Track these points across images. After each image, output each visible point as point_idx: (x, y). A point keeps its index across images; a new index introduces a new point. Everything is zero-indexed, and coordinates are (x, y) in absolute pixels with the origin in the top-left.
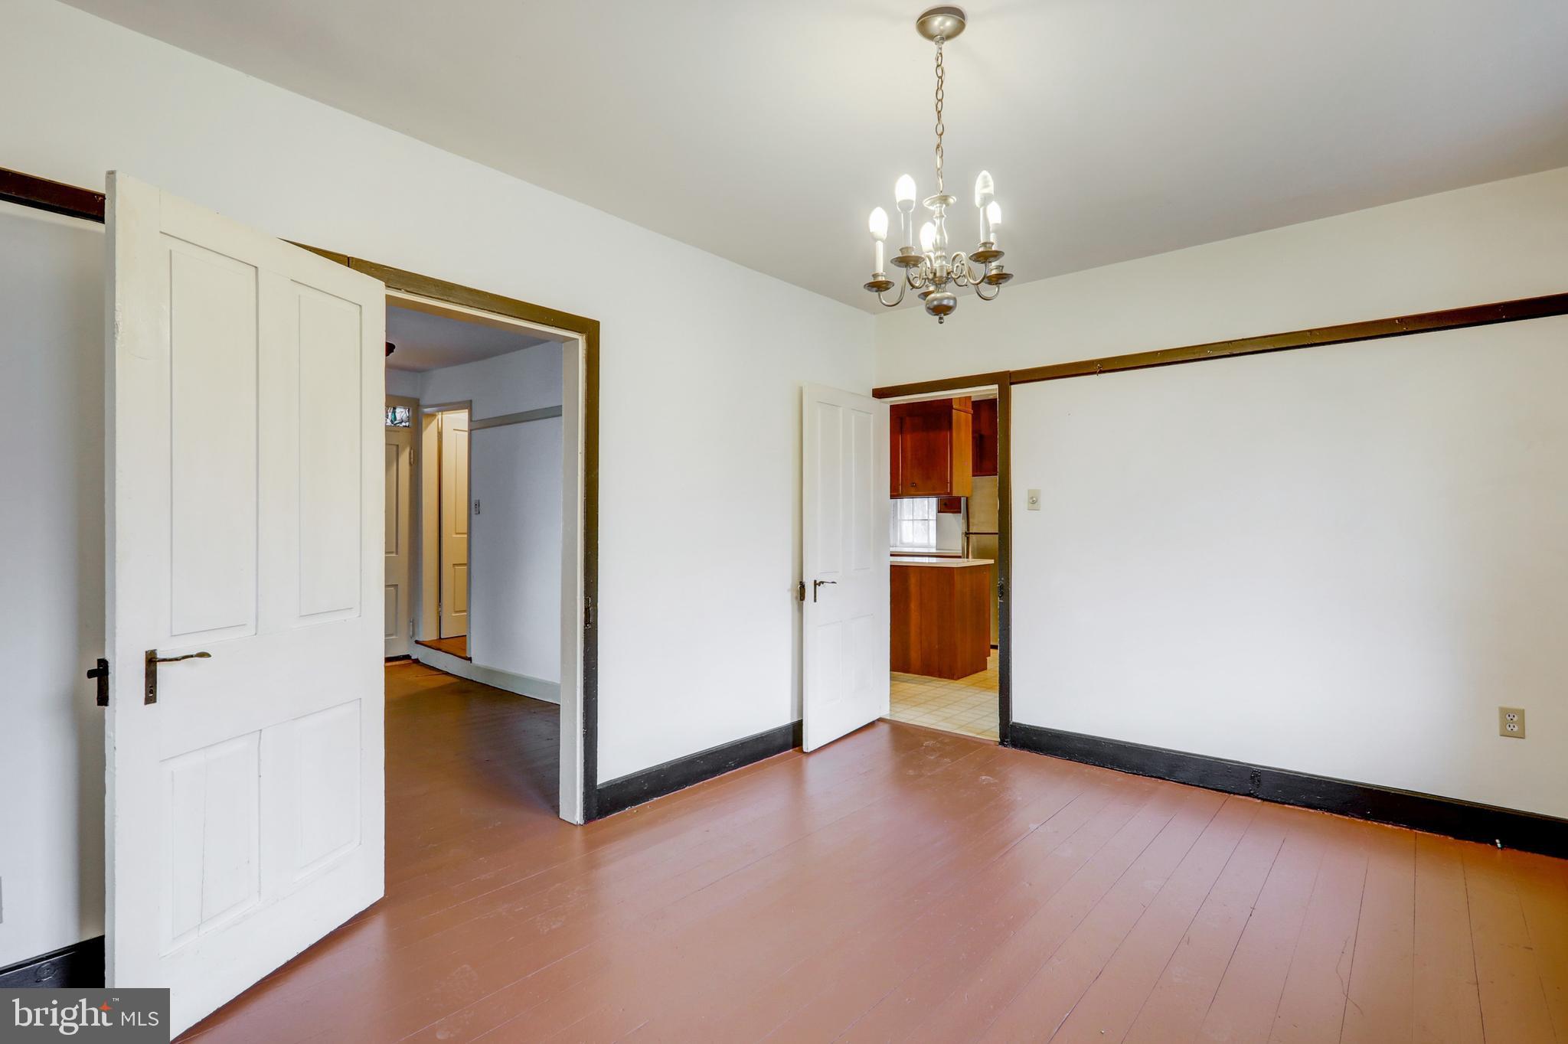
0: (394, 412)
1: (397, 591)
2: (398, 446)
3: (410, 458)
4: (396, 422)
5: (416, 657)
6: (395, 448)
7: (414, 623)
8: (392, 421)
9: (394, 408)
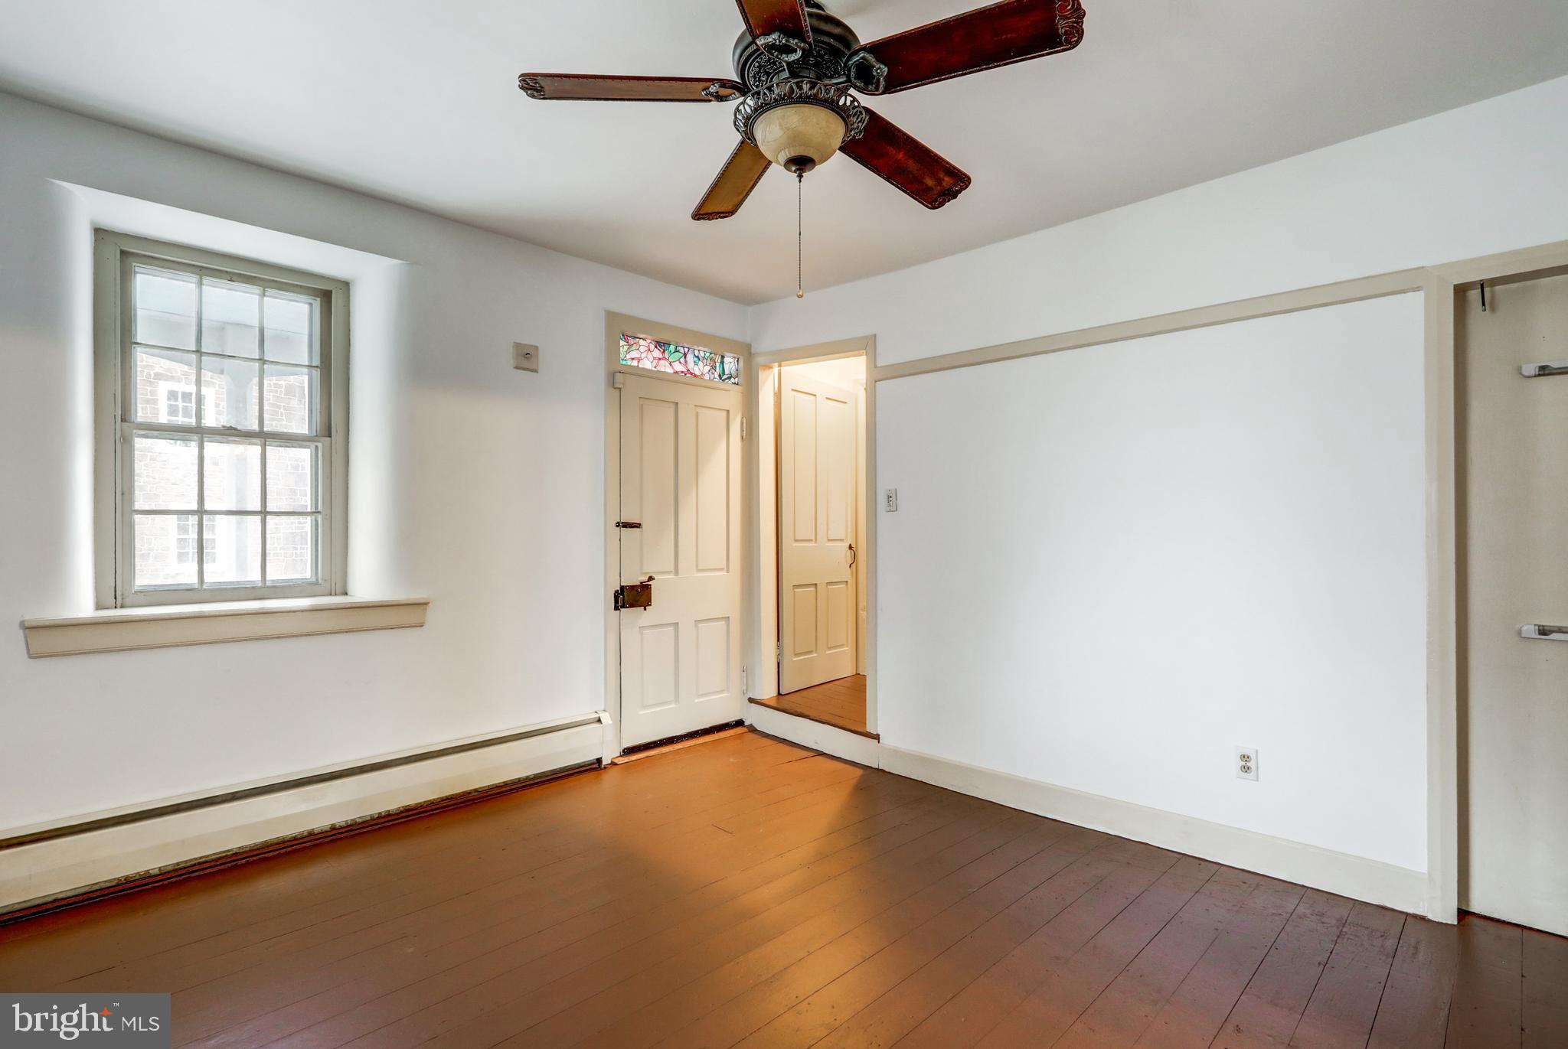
0: (722, 363)
1: (728, 626)
2: (728, 411)
3: (742, 430)
4: (725, 377)
5: (749, 723)
6: (724, 414)
7: (747, 671)
8: (720, 376)
9: (723, 357)
